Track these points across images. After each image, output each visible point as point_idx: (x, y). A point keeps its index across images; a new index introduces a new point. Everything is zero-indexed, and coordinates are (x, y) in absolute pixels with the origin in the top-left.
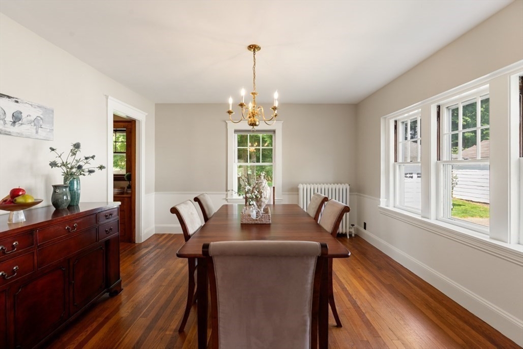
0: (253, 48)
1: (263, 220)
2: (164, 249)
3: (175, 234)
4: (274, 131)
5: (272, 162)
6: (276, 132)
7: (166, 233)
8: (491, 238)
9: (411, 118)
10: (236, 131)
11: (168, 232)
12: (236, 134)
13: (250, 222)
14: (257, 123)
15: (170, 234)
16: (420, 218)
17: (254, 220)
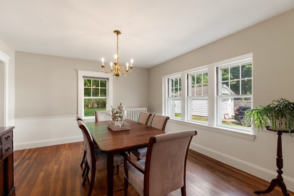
0: (118, 32)
1: (126, 128)
2: (32, 160)
3: (35, 148)
4: (108, 79)
5: (106, 96)
6: (110, 79)
7: (27, 149)
8: (208, 125)
9: (175, 78)
10: (84, 77)
11: (28, 148)
12: (83, 79)
13: (119, 130)
14: (120, 75)
15: (30, 149)
16: (181, 120)
17: (121, 128)
